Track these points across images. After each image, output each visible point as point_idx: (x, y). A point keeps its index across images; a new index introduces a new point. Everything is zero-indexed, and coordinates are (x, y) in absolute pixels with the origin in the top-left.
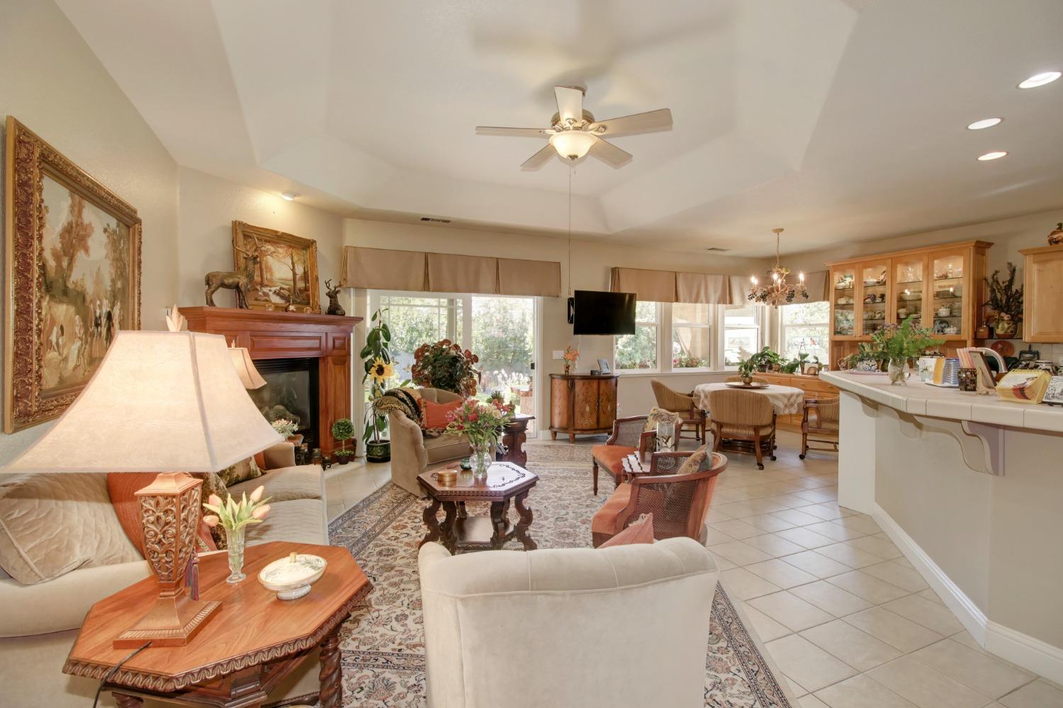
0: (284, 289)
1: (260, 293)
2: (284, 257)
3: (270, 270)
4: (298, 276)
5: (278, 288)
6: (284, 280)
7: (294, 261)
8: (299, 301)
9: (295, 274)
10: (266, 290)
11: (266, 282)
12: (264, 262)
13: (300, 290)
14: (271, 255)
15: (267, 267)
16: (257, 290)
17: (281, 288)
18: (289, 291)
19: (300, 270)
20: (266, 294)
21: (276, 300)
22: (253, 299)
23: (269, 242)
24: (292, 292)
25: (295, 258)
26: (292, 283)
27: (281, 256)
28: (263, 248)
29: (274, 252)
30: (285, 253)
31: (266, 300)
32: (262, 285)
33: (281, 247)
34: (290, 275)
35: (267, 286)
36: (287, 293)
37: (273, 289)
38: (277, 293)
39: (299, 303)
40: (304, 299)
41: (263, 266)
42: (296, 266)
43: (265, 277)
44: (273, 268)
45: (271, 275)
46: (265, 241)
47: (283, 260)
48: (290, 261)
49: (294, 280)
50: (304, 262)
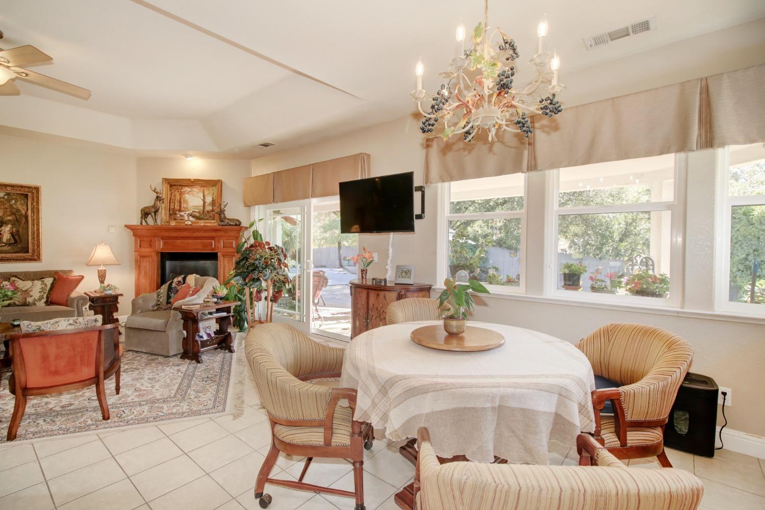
0: (195, 212)
1: (178, 216)
2: (198, 193)
3: (186, 202)
4: (206, 204)
5: (191, 212)
6: (196, 207)
7: (205, 194)
8: (206, 218)
9: (204, 202)
10: (182, 213)
11: (183, 209)
12: (182, 198)
13: (208, 212)
14: (188, 193)
15: (184, 201)
16: (176, 214)
17: (193, 212)
18: (199, 213)
19: (209, 199)
20: (181, 216)
22: (173, 219)
23: (187, 186)
24: (201, 213)
25: (206, 193)
26: (202, 208)
27: (194, 193)
28: (182, 190)
29: (190, 191)
30: (198, 191)
31: (182, 219)
32: (180, 211)
33: (195, 188)
34: (202, 203)
35: (183, 211)
36: (197, 215)
37: (187, 213)
38: (190, 215)
39: (206, 220)
40: (210, 217)
41: (182, 201)
42: (206, 197)
43: (182, 206)
44: (189, 200)
45: (187, 204)
46: (185, 186)
47: (197, 195)
48: (202, 195)
49: (204, 206)
50: (213, 194)
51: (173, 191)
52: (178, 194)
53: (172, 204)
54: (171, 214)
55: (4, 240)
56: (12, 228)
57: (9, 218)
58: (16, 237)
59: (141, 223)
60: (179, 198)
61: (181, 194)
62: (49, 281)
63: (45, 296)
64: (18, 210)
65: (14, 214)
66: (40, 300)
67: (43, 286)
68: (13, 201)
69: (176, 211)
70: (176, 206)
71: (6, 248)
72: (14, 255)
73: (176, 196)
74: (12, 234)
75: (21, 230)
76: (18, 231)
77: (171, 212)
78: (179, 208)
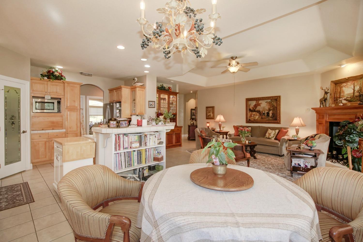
0: (348, 97)
1: (338, 101)
2: (350, 85)
3: (343, 92)
4: (355, 91)
5: (346, 98)
6: (348, 94)
7: (355, 85)
8: (355, 100)
9: (354, 90)
10: (341, 99)
11: (341, 97)
12: (341, 90)
13: (356, 96)
14: (345, 87)
15: (342, 91)
16: (338, 100)
17: (347, 97)
19: (357, 88)
20: (340, 101)
21: (344, 102)
22: (336, 103)
24: (352, 98)
25: (356, 84)
26: (352, 94)
27: (348, 86)
28: (342, 86)
29: (346, 85)
30: (351, 84)
31: (340, 103)
32: (340, 98)
33: (349, 83)
34: (352, 91)
35: (341, 98)
36: (349, 99)
37: (344, 98)
38: (345, 100)
39: (355, 101)
40: (357, 99)
41: (341, 92)
42: (355, 87)
43: (341, 95)
44: (345, 91)
45: (344, 94)
46: (343, 83)
47: (349, 87)
48: (353, 86)
49: (354, 93)
50: (360, 84)
51: (337, 87)
52: (339, 88)
53: (335, 95)
54: (335, 100)
55: (270, 116)
56: (272, 112)
57: (272, 108)
58: (273, 115)
59: (320, 107)
60: (339, 91)
61: (341, 88)
62: (277, 131)
63: (275, 136)
64: (274, 105)
65: (273, 107)
66: (273, 137)
67: (275, 133)
68: (273, 102)
69: (338, 98)
70: (337, 96)
71: (271, 119)
72: (273, 121)
73: (338, 90)
74: (272, 114)
75: (275, 112)
76: (274, 113)
77: (335, 99)
78: (339, 96)
